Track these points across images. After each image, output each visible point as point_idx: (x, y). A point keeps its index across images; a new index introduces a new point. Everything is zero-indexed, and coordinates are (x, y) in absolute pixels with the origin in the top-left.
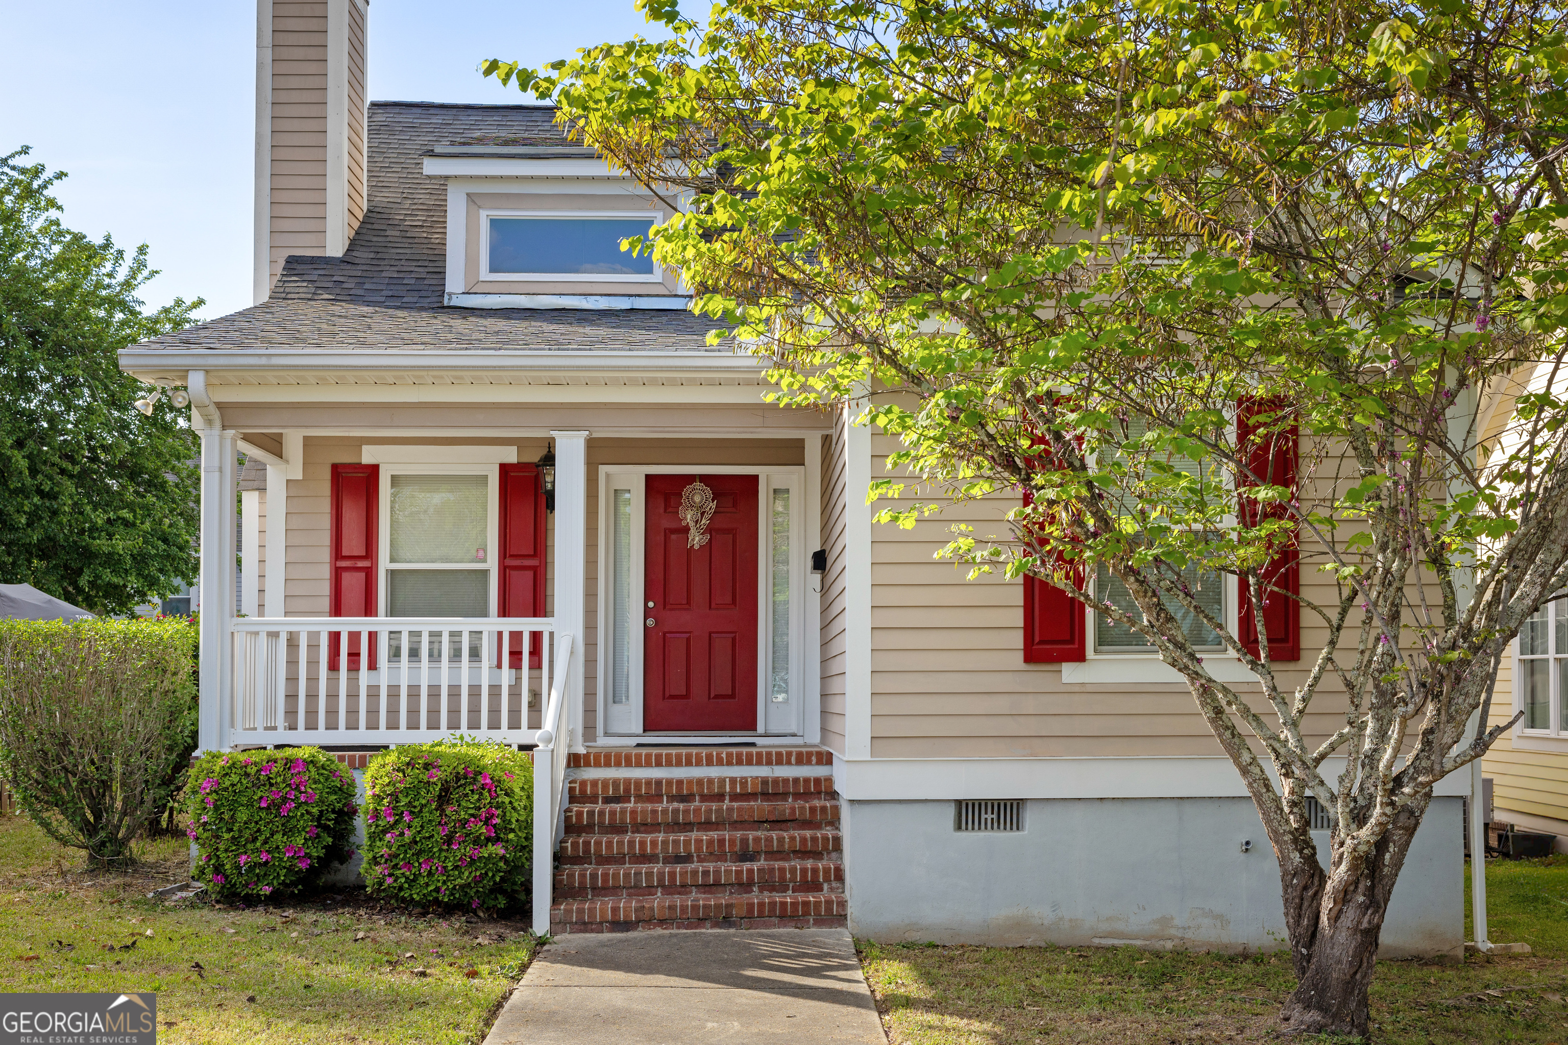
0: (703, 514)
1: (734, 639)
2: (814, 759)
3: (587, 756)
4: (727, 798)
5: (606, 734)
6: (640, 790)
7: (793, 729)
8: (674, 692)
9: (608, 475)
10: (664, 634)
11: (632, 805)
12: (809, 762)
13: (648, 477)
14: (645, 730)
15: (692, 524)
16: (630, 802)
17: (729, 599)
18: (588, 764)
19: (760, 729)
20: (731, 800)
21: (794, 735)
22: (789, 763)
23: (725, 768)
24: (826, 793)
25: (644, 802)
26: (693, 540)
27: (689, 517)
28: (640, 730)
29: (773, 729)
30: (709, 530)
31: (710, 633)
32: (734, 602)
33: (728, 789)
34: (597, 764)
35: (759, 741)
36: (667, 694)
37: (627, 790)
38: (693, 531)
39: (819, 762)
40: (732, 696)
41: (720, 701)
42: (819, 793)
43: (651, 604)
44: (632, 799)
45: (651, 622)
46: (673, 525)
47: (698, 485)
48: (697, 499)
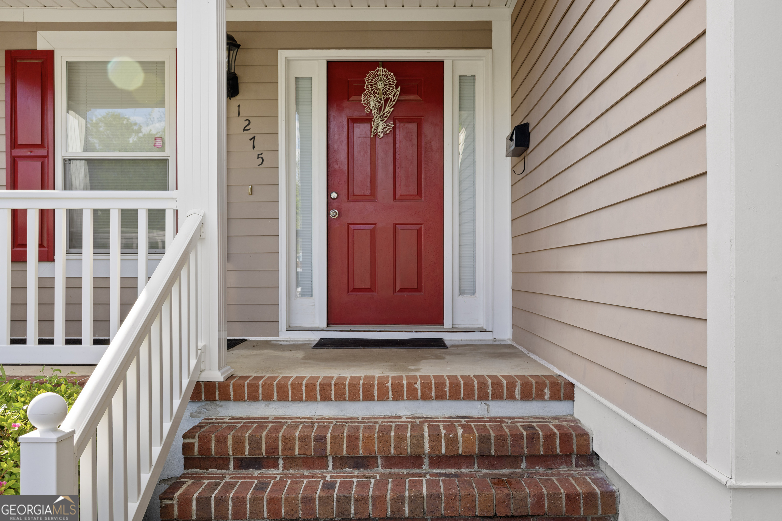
0: (386, 101)
1: (419, 231)
2: (547, 391)
3: (223, 386)
4: (426, 461)
5: (289, 328)
6: (292, 449)
7: (481, 324)
8: (358, 285)
9: (288, 61)
10: (348, 225)
11: (280, 471)
12: (540, 397)
13: (329, 64)
14: (329, 324)
15: (374, 111)
16: (277, 466)
17: (413, 189)
18: (225, 397)
19: (448, 323)
20: (432, 466)
21: (483, 331)
22: (511, 397)
23: (420, 403)
24: (580, 456)
25: (298, 467)
26: (377, 129)
27: (372, 103)
28: (324, 324)
29: (461, 324)
30: (393, 117)
31: (395, 225)
32: (419, 193)
33: (427, 449)
34: (239, 398)
35: (448, 338)
36: (351, 288)
37: (272, 449)
38: (376, 118)
39: (555, 397)
40: (417, 290)
41: (405, 294)
42: (568, 455)
43: (334, 195)
44: (281, 462)
45: (334, 213)
46: (357, 114)
47: (381, 70)
48: (380, 85)
